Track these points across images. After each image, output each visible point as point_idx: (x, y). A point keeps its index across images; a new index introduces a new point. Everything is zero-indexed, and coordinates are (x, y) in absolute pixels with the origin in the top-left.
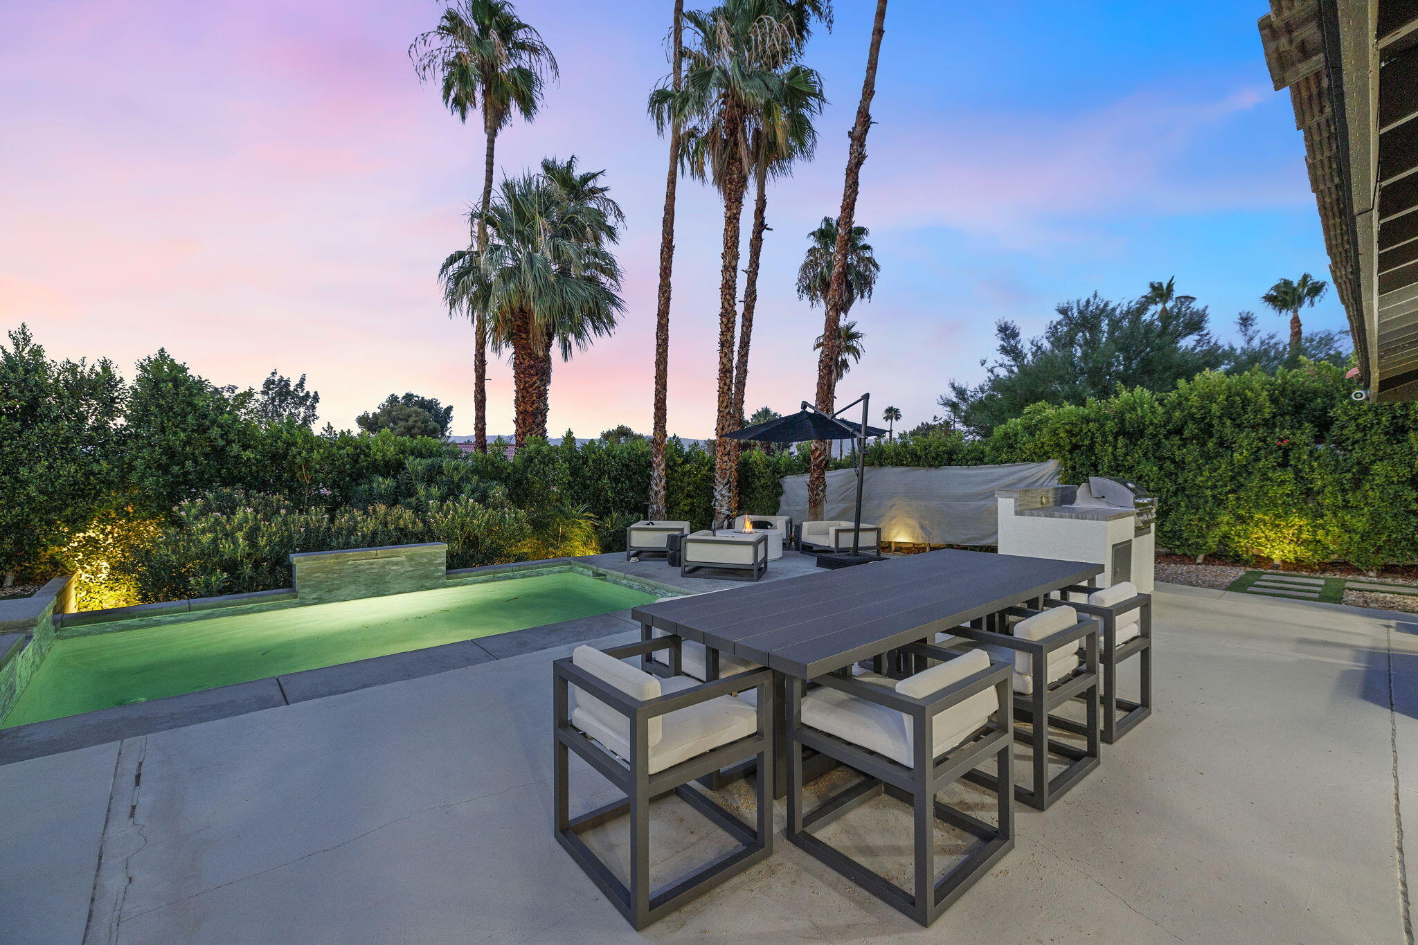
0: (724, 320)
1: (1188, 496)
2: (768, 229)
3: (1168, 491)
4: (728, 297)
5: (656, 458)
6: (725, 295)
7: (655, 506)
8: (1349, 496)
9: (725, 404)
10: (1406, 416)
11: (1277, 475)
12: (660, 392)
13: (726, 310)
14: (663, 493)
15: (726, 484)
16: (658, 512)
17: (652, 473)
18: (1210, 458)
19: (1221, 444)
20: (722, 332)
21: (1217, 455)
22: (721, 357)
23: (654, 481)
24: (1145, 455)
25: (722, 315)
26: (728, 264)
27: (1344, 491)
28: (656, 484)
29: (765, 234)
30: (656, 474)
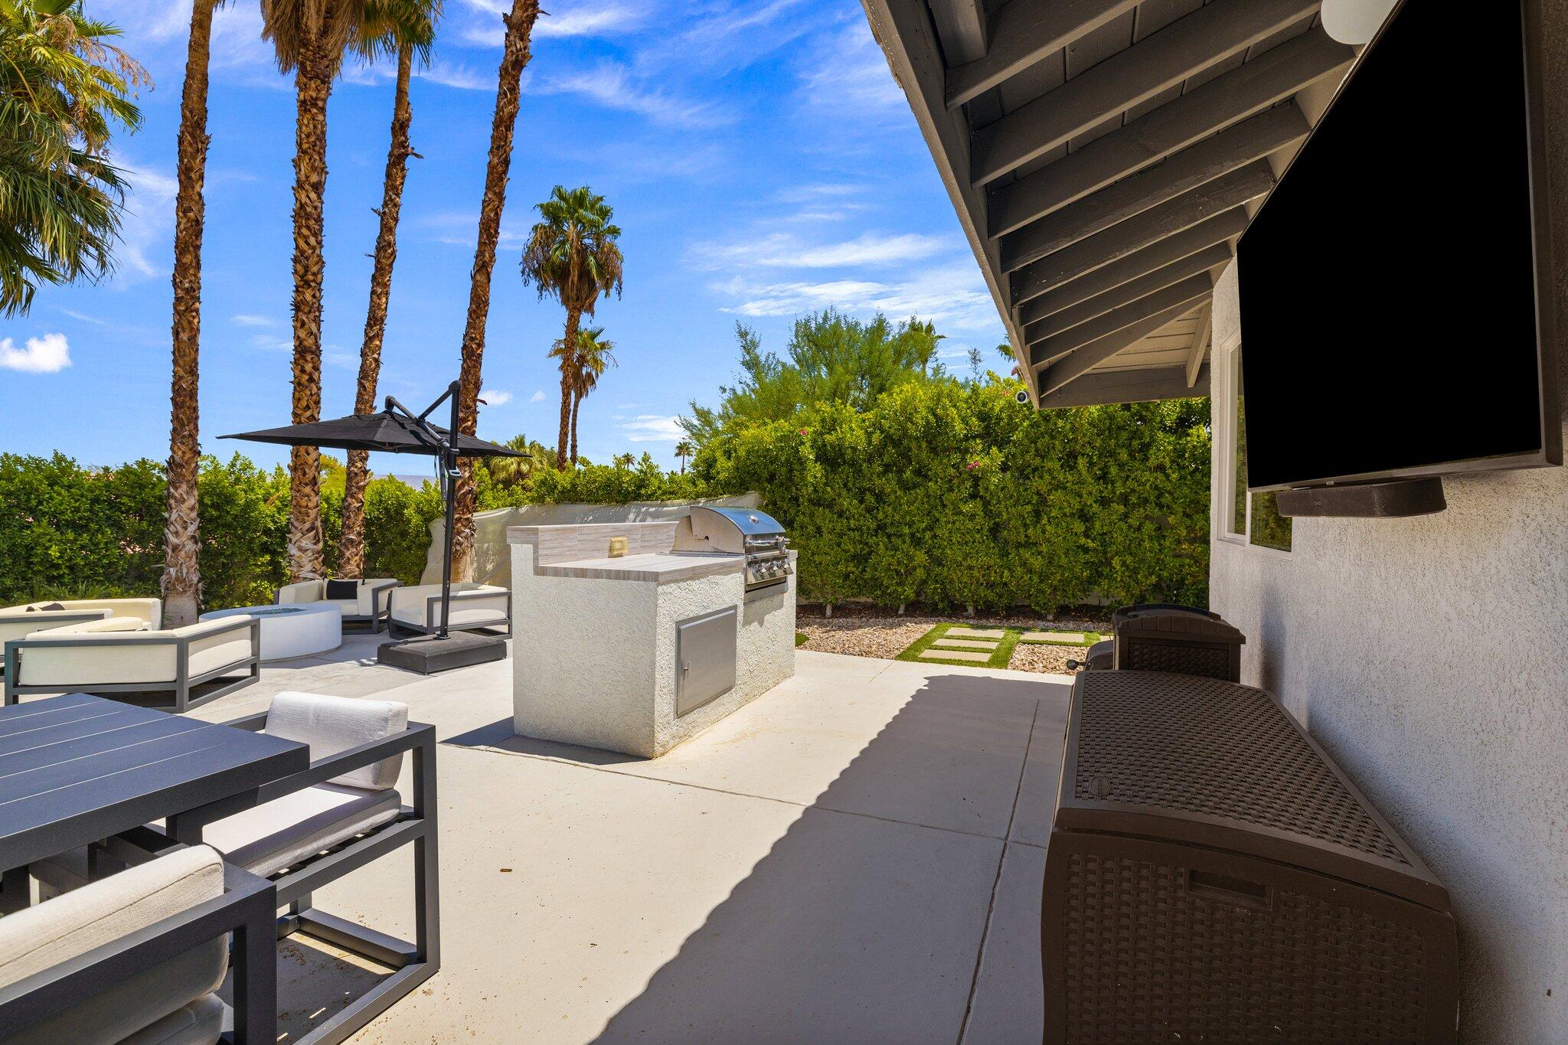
0: (299, 268)
1: (889, 536)
2: (416, 155)
3: (869, 529)
4: (305, 231)
5: (176, 489)
6: (300, 228)
7: (172, 571)
8: (1030, 531)
9: (304, 403)
10: (1075, 440)
11: (967, 508)
12: (181, 378)
13: (302, 253)
14: (191, 547)
15: (309, 531)
16: (180, 579)
17: (166, 515)
18: (909, 489)
19: (918, 473)
20: (297, 287)
21: (915, 486)
22: (295, 327)
23: (172, 528)
24: (845, 485)
25: (295, 260)
26: (303, 179)
27: (1026, 526)
28: (177, 533)
29: (410, 162)
30: (174, 516)
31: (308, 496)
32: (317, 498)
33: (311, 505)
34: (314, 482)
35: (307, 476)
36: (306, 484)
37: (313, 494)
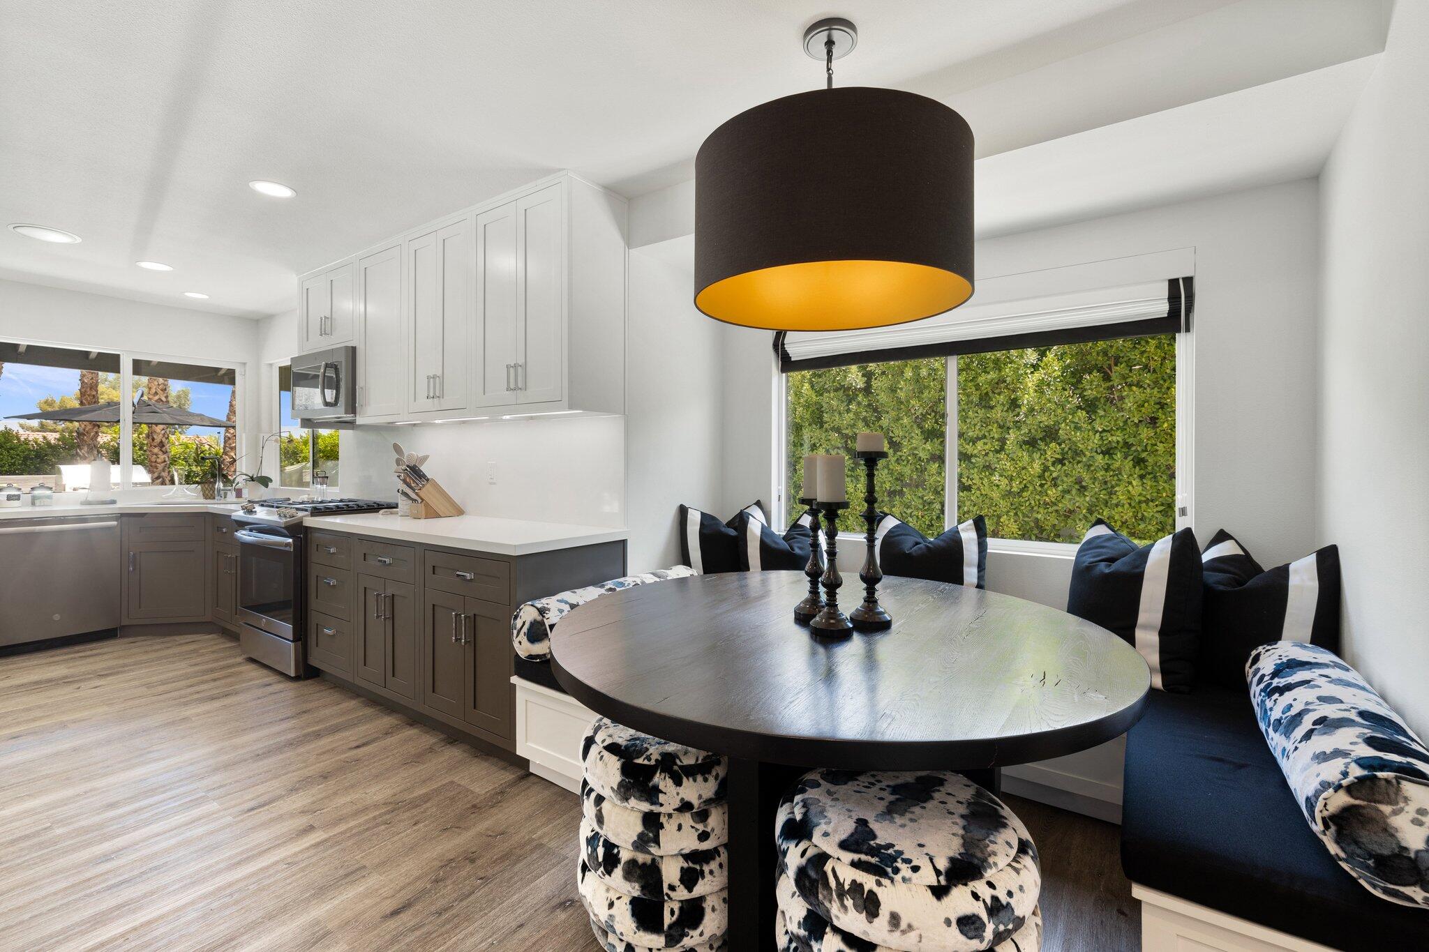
31: (156, 455)
32: (164, 456)
33: (159, 460)
34: (162, 445)
35: (155, 441)
36: (155, 447)
37: (160, 453)
